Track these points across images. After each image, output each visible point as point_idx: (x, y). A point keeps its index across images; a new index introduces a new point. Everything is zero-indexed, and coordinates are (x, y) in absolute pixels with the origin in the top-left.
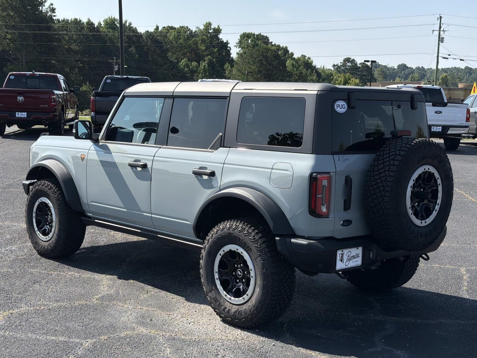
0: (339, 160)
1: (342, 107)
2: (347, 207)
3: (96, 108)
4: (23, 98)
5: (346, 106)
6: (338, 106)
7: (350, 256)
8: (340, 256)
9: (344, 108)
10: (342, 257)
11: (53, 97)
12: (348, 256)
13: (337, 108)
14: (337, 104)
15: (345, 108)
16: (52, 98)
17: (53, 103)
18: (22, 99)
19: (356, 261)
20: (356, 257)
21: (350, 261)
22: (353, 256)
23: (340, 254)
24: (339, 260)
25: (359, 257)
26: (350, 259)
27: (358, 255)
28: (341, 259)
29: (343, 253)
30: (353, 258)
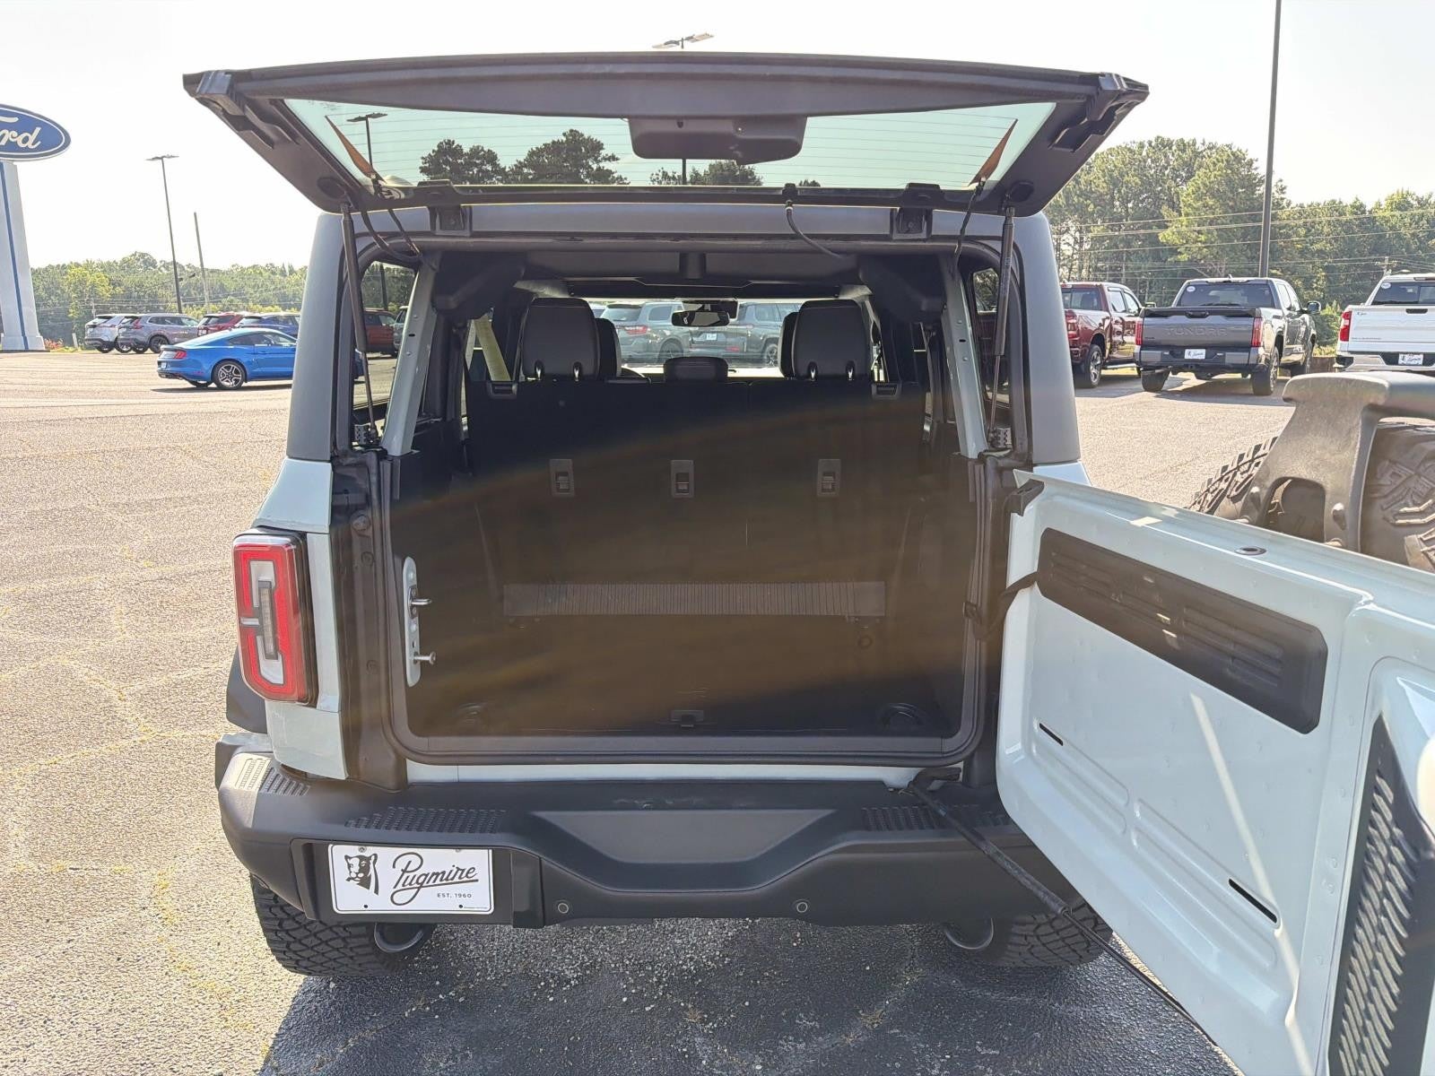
3: (1144, 340)
7: (418, 873)
8: (349, 866)
10: (364, 870)
12: (404, 872)
19: (460, 895)
20: (456, 879)
21: (419, 888)
22: (434, 874)
23: (347, 857)
24: (349, 880)
25: (477, 880)
26: (420, 881)
27: (468, 872)
28: (361, 875)
29: (367, 854)
30: (438, 882)
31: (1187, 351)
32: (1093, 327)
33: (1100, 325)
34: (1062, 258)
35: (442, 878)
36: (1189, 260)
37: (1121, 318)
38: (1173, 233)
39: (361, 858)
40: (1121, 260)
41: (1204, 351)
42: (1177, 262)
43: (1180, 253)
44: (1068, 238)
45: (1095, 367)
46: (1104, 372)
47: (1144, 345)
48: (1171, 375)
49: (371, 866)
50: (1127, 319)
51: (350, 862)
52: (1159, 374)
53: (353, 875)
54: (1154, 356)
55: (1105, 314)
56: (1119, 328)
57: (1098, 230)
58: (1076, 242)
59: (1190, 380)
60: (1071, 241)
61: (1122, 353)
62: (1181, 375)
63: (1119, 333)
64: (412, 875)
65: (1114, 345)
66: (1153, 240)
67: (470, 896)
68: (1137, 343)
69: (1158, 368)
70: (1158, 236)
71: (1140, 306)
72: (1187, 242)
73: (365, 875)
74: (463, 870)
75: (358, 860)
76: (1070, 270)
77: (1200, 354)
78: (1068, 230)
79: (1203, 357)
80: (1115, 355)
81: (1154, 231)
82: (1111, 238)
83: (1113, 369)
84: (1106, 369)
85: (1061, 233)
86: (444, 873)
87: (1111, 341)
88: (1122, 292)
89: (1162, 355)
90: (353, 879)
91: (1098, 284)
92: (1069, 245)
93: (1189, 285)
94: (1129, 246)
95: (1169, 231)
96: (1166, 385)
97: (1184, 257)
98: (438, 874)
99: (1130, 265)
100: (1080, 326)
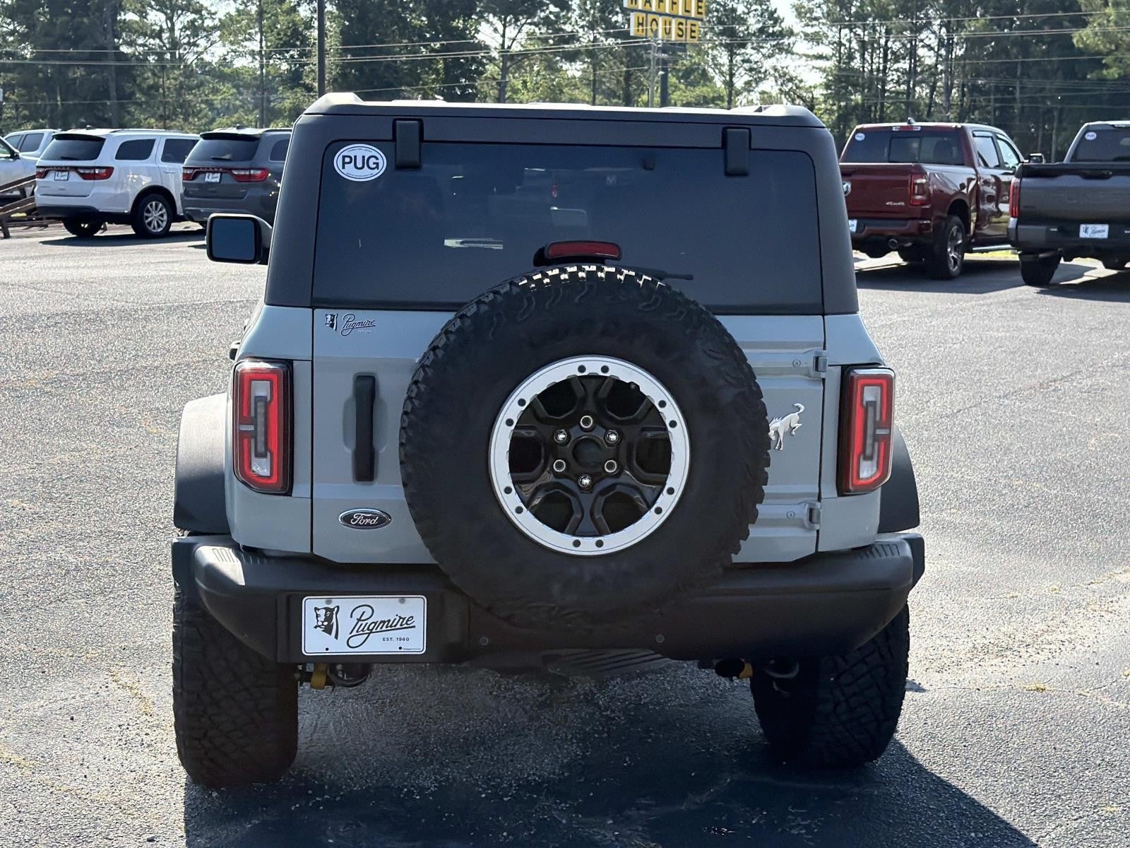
0: (332, 326)
1: (366, 163)
2: (365, 469)
3: (1022, 208)
4: (849, 186)
5: (383, 162)
6: (347, 160)
7: (369, 621)
8: (317, 616)
9: (373, 166)
10: (328, 619)
11: (919, 181)
12: (359, 620)
13: (343, 168)
14: (344, 154)
15: (377, 167)
16: (916, 184)
17: (918, 197)
18: (847, 187)
19: (400, 639)
20: (398, 626)
21: (369, 634)
22: (381, 622)
23: (316, 609)
24: (316, 627)
25: (414, 627)
26: (370, 628)
27: (408, 620)
28: (326, 623)
29: (331, 606)
30: (384, 628)
31: (1083, 227)
32: (952, 188)
33: (962, 186)
34: (919, 70)
35: (388, 625)
36: (1122, 78)
37: (995, 177)
38: (1096, 34)
39: (327, 609)
40: (1014, 76)
41: (1106, 227)
42: (1103, 81)
43: (1107, 66)
44: (928, 37)
45: (956, 248)
46: (968, 256)
47: (1023, 217)
48: (1062, 261)
49: (334, 616)
50: (1004, 179)
51: (318, 613)
52: (1044, 259)
53: (320, 623)
54: (1036, 233)
55: (969, 172)
56: (991, 190)
57: (975, 25)
58: (941, 44)
59: (1096, 269)
60: (934, 42)
61: (997, 229)
62: (1078, 261)
63: (991, 199)
64: (364, 623)
65: (983, 218)
66: (1065, 43)
67: (408, 639)
68: (1012, 214)
69: (1043, 251)
70: (1071, 38)
71: (1022, 159)
72: (1117, 48)
73: (329, 623)
74: (404, 619)
75: (324, 611)
76: (933, 89)
77: (1099, 232)
78: (928, 25)
79: (1105, 235)
80: (987, 230)
81: (1066, 31)
82: (998, 40)
83: (982, 252)
84: (972, 252)
85: (917, 30)
86: (389, 621)
87: (977, 209)
88: (995, 138)
89: (1048, 231)
90: (319, 626)
91: (959, 125)
92: (930, 48)
93: (1088, 130)
94: (1026, 54)
95: (1088, 30)
96: (1056, 277)
97: (1113, 73)
98: (384, 622)
99: (1029, 84)
100: (930, 188)
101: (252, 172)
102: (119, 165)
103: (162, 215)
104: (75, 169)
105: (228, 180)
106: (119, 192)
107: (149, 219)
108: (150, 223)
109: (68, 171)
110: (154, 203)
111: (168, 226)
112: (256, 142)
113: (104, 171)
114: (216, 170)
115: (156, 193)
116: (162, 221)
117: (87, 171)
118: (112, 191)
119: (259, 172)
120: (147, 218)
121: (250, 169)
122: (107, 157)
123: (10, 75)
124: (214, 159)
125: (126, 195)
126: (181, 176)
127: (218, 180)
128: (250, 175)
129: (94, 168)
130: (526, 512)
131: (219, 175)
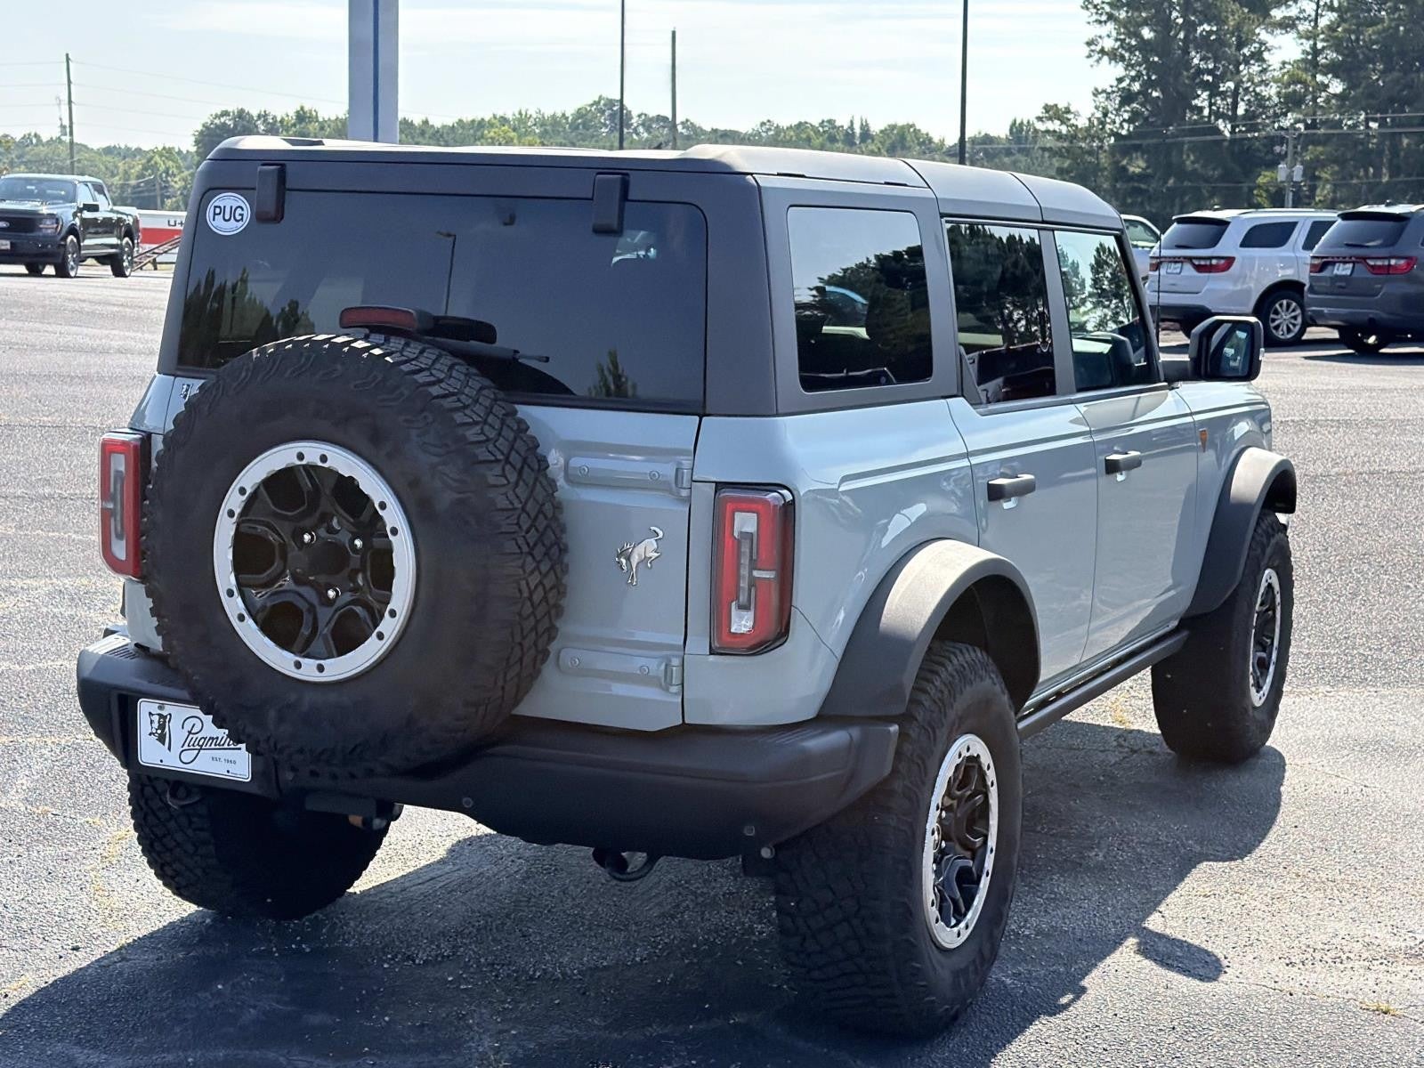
0: (185, 397)
1: (233, 212)
5: (247, 213)
6: (218, 211)
7: (200, 736)
8: (152, 722)
9: (238, 218)
10: (162, 727)
12: (190, 733)
13: (214, 219)
14: (216, 203)
15: (242, 219)
19: (228, 761)
20: (226, 746)
21: (199, 750)
22: (210, 738)
23: (150, 713)
24: (150, 734)
25: (240, 749)
26: (200, 744)
28: (159, 731)
29: (164, 713)
30: (213, 746)
35: (216, 743)
39: (160, 715)
49: (167, 725)
51: (152, 718)
53: (154, 731)
64: (195, 736)
67: (234, 763)
73: (162, 732)
75: (157, 717)
86: (217, 738)
90: (153, 734)
98: (213, 739)
101: (1393, 262)
102: (1242, 254)
103: (1295, 318)
104: (1190, 259)
105: (1362, 272)
106: (1239, 287)
107: (1277, 322)
108: (1277, 328)
109: (1182, 262)
110: (1285, 302)
111: (1302, 331)
112: (1404, 223)
113: (1222, 262)
114: (1347, 259)
115: (1286, 289)
116: (1294, 325)
117: (1203, 263)
118: (1231, 287)
119: (1402, 262)
120: (1274, 320)
121: (1389, 258)
122: (1228, 245)
123: (1320, 149)
124: (1348, 245)
125: (1249, 291)
126: (1308, 268)
127: (1348, 272)
128: (1389, 265)
129: (1210, 258)
130: (249, 621)
131: (1351, 265)
